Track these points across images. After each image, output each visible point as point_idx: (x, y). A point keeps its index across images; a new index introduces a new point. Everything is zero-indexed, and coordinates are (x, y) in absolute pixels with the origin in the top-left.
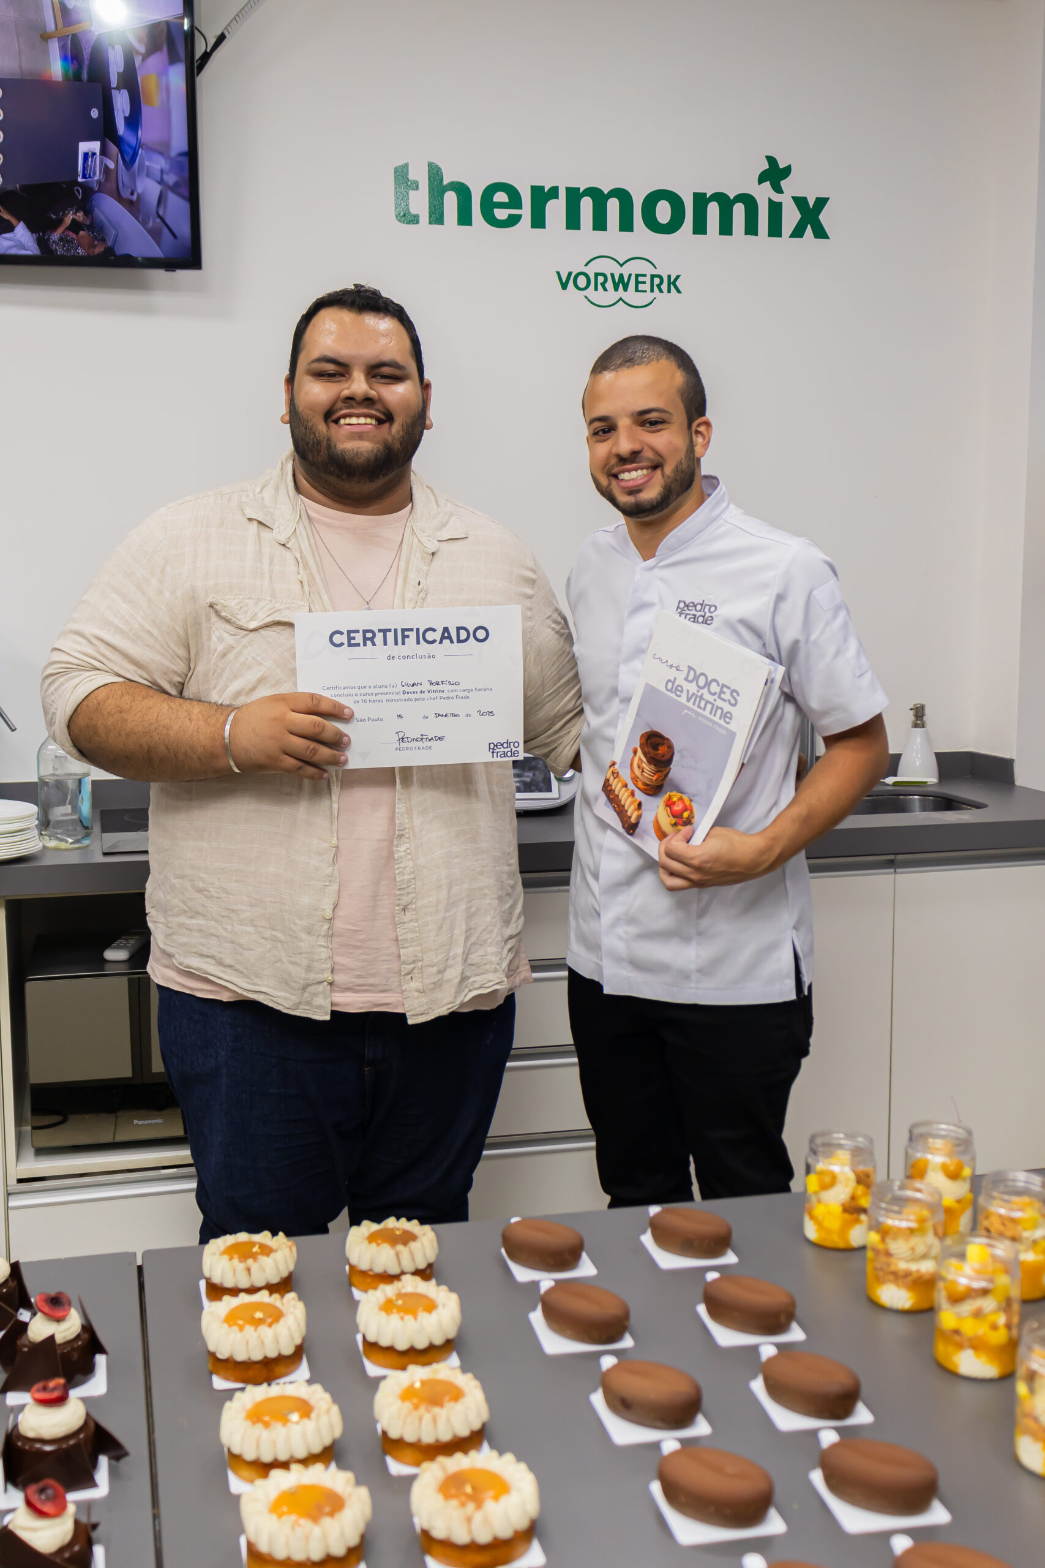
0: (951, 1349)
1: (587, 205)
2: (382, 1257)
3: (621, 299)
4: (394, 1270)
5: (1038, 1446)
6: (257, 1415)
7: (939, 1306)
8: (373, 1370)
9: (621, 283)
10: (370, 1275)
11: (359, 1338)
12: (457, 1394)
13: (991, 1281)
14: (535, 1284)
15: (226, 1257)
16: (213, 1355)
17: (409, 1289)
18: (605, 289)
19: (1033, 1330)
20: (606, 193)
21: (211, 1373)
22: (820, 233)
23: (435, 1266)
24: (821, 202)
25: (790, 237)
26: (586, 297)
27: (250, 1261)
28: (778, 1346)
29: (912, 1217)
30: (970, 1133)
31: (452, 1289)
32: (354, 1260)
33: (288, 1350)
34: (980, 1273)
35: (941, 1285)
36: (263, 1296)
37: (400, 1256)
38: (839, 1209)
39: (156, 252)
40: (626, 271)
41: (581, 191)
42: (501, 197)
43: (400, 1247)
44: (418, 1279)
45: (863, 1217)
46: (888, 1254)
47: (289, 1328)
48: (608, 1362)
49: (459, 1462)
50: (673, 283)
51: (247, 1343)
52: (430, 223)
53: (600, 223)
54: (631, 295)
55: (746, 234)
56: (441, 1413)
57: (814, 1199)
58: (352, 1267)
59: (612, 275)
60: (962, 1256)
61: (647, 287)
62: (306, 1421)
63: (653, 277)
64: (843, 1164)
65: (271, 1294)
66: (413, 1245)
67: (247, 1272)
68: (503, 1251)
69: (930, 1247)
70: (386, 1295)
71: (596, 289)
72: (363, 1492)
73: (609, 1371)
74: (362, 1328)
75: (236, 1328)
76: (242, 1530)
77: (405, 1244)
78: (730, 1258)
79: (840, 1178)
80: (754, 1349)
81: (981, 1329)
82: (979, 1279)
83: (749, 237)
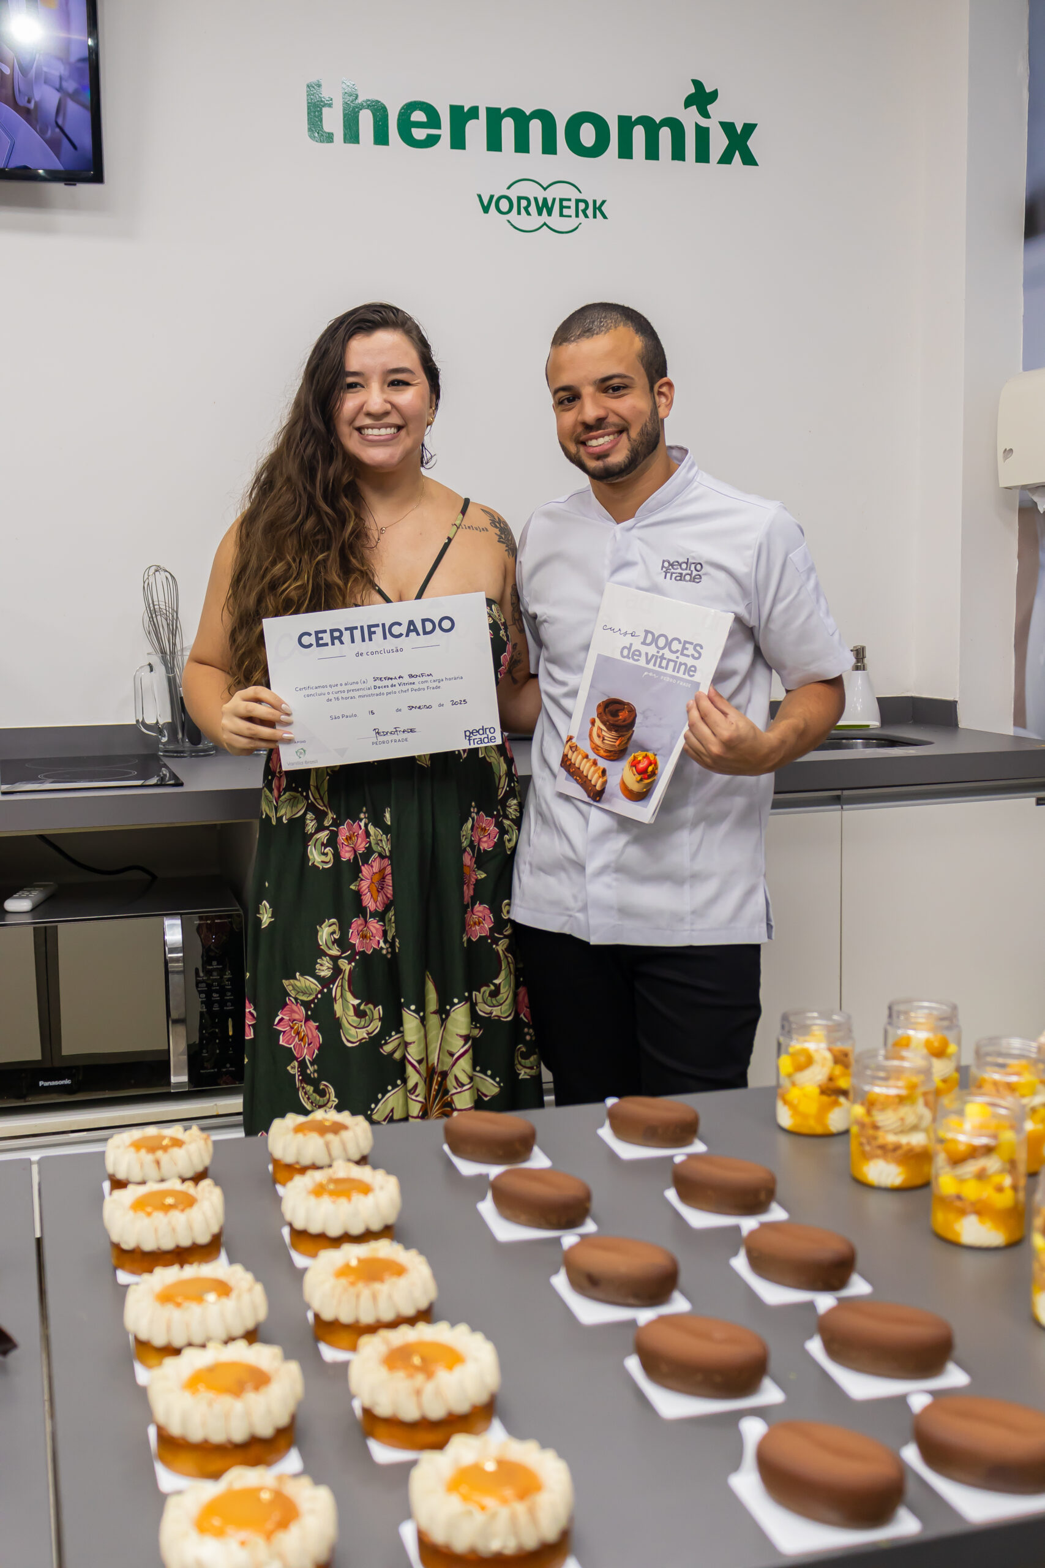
0: (951, 1216)
1: (508, 126)
2: (311, 1147)
3: (545, 224)
4: (323, 1160)
6: (167, 1297)
7: (937, 1173)
8: (299, 1260)
9: (545, 207)
10: (296, 1169)
11: (286, 1232)
12: (399, 1270)
14: (486, 1176)
15: (132, 1149)
16: (116, 1247)
17: (342, 1175)
18: (528, 214)
20: (528, 114)
21: (115, 1268)
22: (749, 160)
23: (370, 1159)
24: (749, 128)
25: (718, 163)
26: (509, 221)
27: (160, 1155)
28: (760, 1223)
29: (900, 1083)
30: (954, 1008)
31: (389, 1172)
32: (278, 1155)
33: (204, 1239)
34: (979, 1131)
35: (939, 1150)
36: (175, 1184)
37: (330, 1145)
38: (817, 1091)
39: (58, 165)
40: (550, 194)
41: (502, 111)
42: (418, 116)
43: (330, 1137)
44: (352, 1165)
45: (842, 1100)
46: (876, 1127)
47: (204, 1215)
48: (570, 1241)
49: (405, 1335)
50: (598, 208)
51: (156, 1230)
52: (345, 142)
53: (522, 145)
54: (555, 220)
55: (673, 159)
56: (382, 1288)
57: (787, 1083)
58: (276, 1162)
59: (536, 199)
60: (961, 1113)
61: (572, 211)
62: (224, 1300)
63: (578, 201)
64: (819, 1043)
65: (183, 1183)
66: (345, 1134)
67: (155, 1165)
68: (446, 1148)
69: (921, 1118)
70: (314, 1181)
71: (519, 213)
72: (293, 1367)
73: (572, 1248)
74: (288, 1217)
75: (141, 1214)
76: (151, 1417)
77: (335, 1134)
78: (698, 1147)
79: (817, 1057)
80: (734, 1228)
81: (986, 1192)
82: (981, 1136)
83: (676, 162)
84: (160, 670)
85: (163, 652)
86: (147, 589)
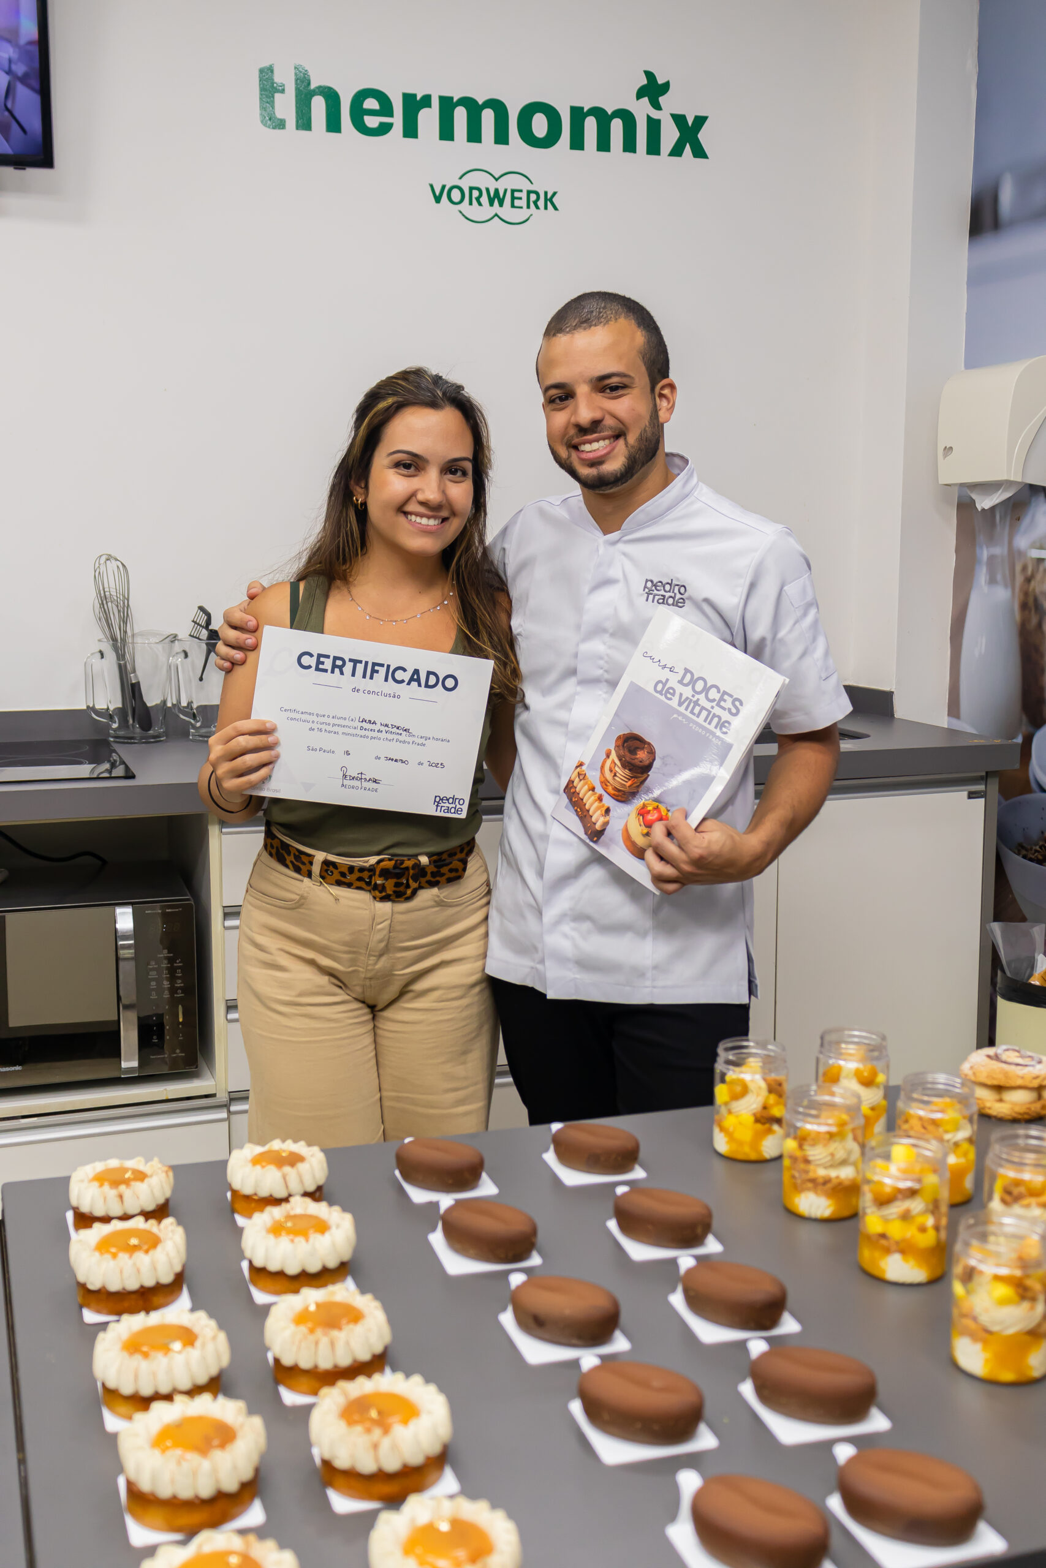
0: (877, 1254)
1: (460, 115)
2: (269, 1181)
3: (496, 215)
4: (281, 1193)
5: (978, 1347)
6: (134, 1346)
7: (864, 1208)
8: (260, 1297)
9: (496, 198)
10: (254, 1199)
11: (245, 1265)
12: (355, 1316)
13: (919, 1181)
14: (436, 1205)
15: (96, 1184)
16: (83, 1287)
17: (298, 1211)
18: (480, 204)
19: (970, 1227)
21: (81, 1307)
22: (699, 152)
23: (325, 1190)
24: (700, 121)
26: (461, 212)
27: (122, 1188)
28: (697, 1257)
29: (830, 1121)
30: (884, 1038)
31: (345, 1209)
32: (237, 1184)
33: (167, 1278)
34: (906, 1173)
35: (866, 1188)
36: (139, 1223)
37: (287, 1178)
38: (752, 1119)
39: (5, 148)
40: (502, 185)
42: (371, 104)
43: (287, 1169)
44: (308, 1200)
45: (776, 1127)
46: (807, 1161)
47: (168, 1255)
48: (517, 1279)
49: (362, 1386)
50: (550, 200)
51: (121, 1272)
52: (297, 129)
53: (474, 135)
54: (506, 211)
55: (625, 150)
56: (340, 1336)
57: (723, 1110)
58: (235, 1193)
59: (488, 190)
60: (887, 1157)
61: (523, 203)
62: (189, 1349)
63: (529, 192)
64: (754, 1073)
65: (147, 1220)
66: (301, 1166)
67: (119, 1200)
68: (397, 1173)
69: (850, 1152)
70: (273, 1218)
71: (471, 203)
72: (257, 1422)
73: (518, 1288)
74: (248, 1253)
75: (108, 1256)
76: (120, 1469)
77: (292, 1164)
78: (638, 1173)
79: (751, 1086)
80: (673, 1262)
81: (909, 1232)
82: (906, 1180)
83: (628, 154)
84: (111, 656)
85: (114, 639)
86: (98, 577)
